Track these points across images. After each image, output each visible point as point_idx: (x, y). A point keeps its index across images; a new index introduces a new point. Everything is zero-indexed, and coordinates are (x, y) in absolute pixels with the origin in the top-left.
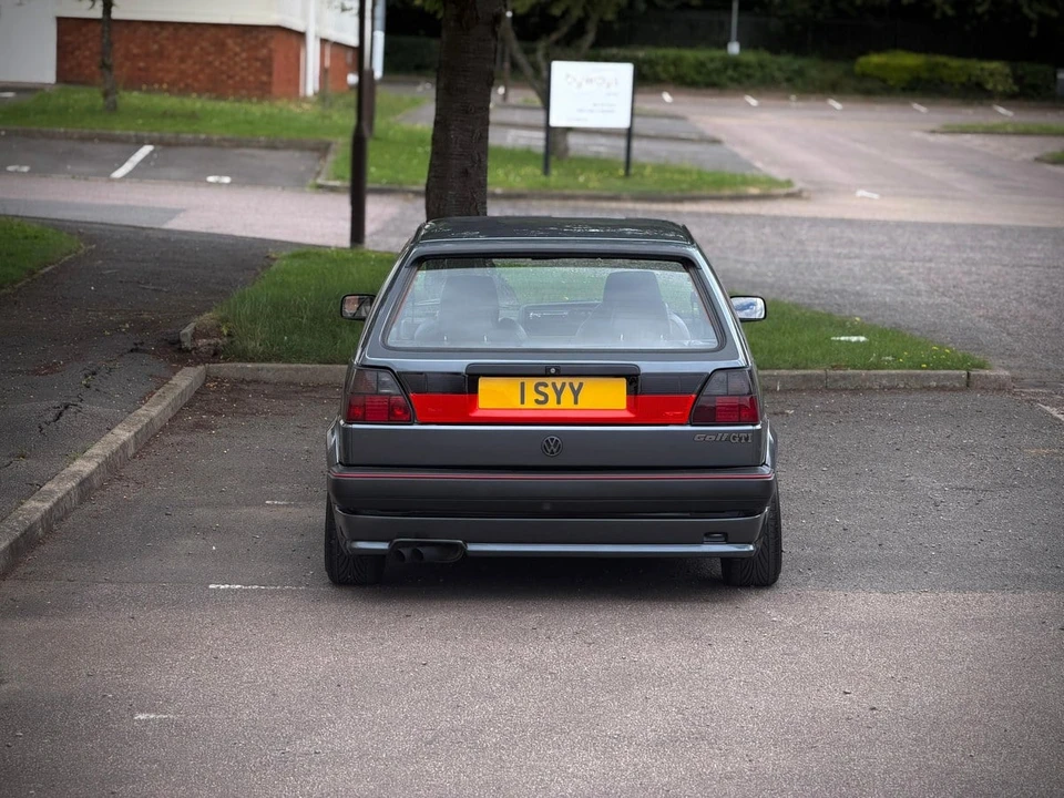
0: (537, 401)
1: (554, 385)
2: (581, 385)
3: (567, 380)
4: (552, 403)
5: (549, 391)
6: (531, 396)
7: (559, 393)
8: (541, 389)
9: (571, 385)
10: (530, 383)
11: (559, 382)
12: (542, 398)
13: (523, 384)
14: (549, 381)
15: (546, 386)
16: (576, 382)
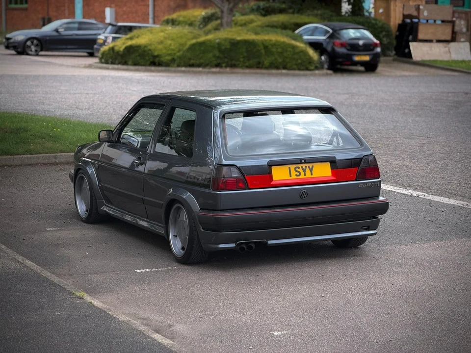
0: (296, 175)
1: (302, 167)
2: (313, 166)
3: (307, 165)
4: (302, 176)
5: (300, 170)
6: (294, 173)
7: (304, 171)
8: (297, 169)
9: (309, 167)
10: (293, 167)
11: (304, 166)
12: (298, 174)
13: (290, 168)
14: (300, 166)
15: (299, 168)
16: (311, 165)
